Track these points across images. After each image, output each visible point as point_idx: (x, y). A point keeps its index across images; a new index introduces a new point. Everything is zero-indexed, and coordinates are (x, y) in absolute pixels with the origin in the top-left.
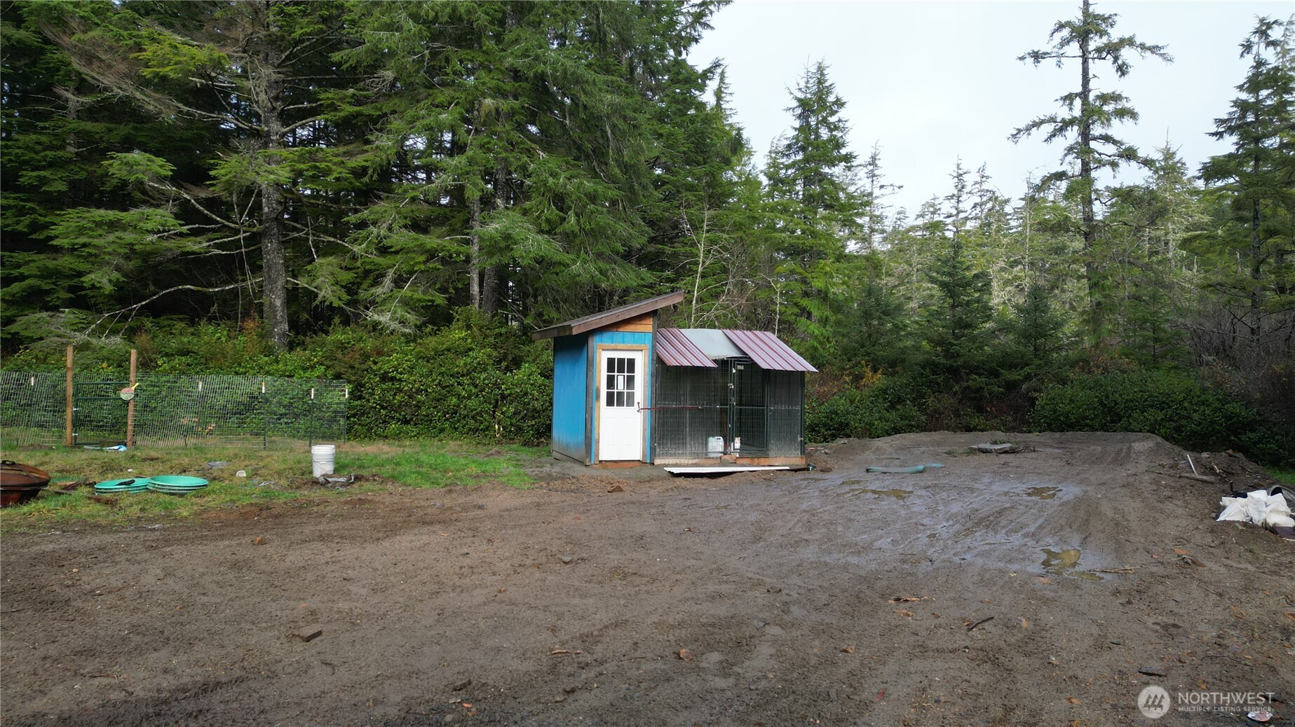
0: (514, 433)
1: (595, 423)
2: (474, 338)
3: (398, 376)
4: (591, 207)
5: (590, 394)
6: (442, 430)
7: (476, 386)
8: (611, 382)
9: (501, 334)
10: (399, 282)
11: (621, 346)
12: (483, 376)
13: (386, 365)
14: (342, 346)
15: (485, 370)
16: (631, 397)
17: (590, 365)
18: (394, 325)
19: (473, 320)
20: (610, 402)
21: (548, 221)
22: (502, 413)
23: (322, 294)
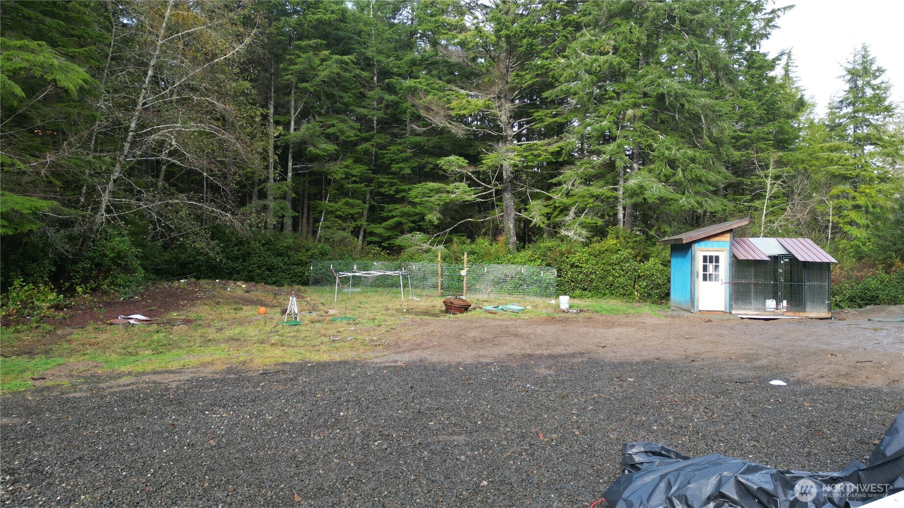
0: (646, 297)
1: (696, 290)
2: (621, 243)
3: (580, 265)
4: (692, 165)
5: (692, 273)
6: (604, 295)
7: (623, 271)
8: (705, 268)
9: (636, 241)
10: (578, 213)
11: (711, 249)
12: (627, 265)
13: (573, 259)
14: (550, 249)
15: (628, 261)
16: (717, 277)
17: (693, 259)
18: (576, 237)
19: (620, 233)
20: (705, 278)
21: (665, 175)
22: (640, 286)
23: (534, 221)
